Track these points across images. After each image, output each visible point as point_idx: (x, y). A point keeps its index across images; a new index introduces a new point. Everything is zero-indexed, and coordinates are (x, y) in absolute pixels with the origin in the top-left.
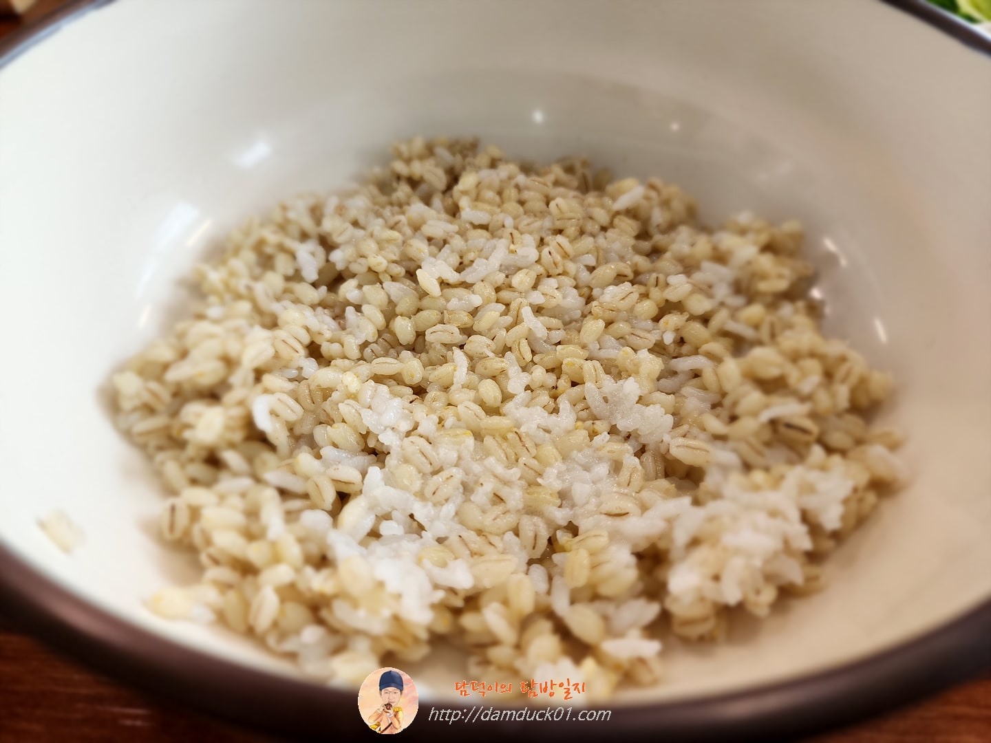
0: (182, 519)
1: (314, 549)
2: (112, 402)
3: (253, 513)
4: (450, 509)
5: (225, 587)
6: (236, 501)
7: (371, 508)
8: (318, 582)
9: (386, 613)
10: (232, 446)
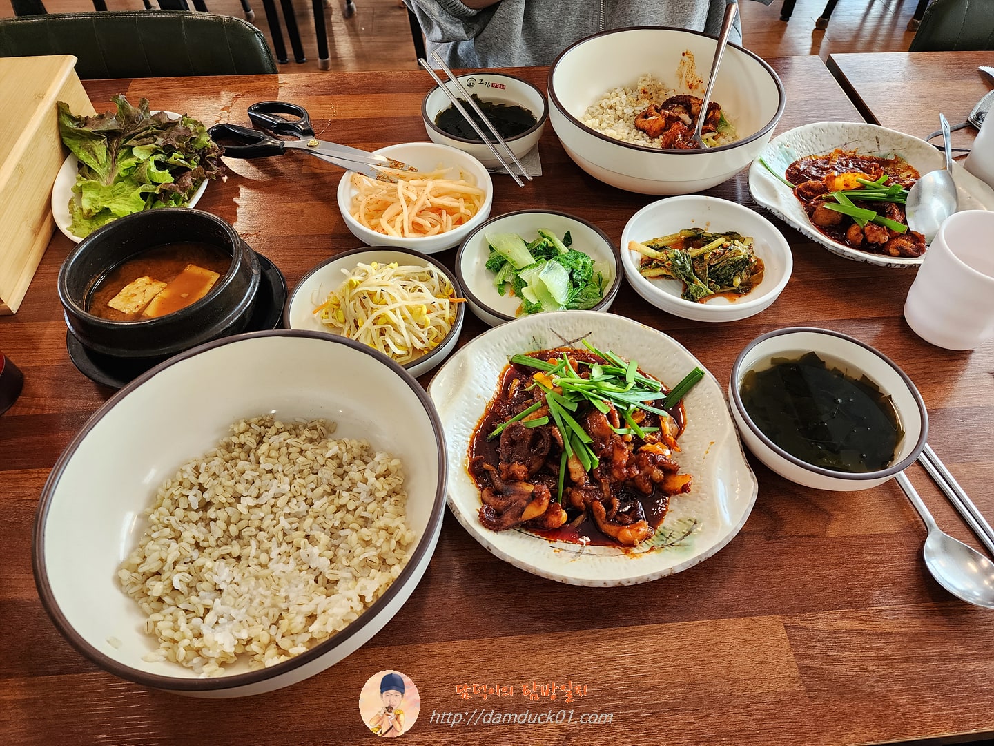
0: (151, 626)
1: (196, 632)
2: (119, 582)
3: (175, 621)
4: (244, 610)
5: (167, 649)
6: (169, 618)
7: (216, 614)
8: (197, 644)
9: (218, 651)
10: (167, 595)
